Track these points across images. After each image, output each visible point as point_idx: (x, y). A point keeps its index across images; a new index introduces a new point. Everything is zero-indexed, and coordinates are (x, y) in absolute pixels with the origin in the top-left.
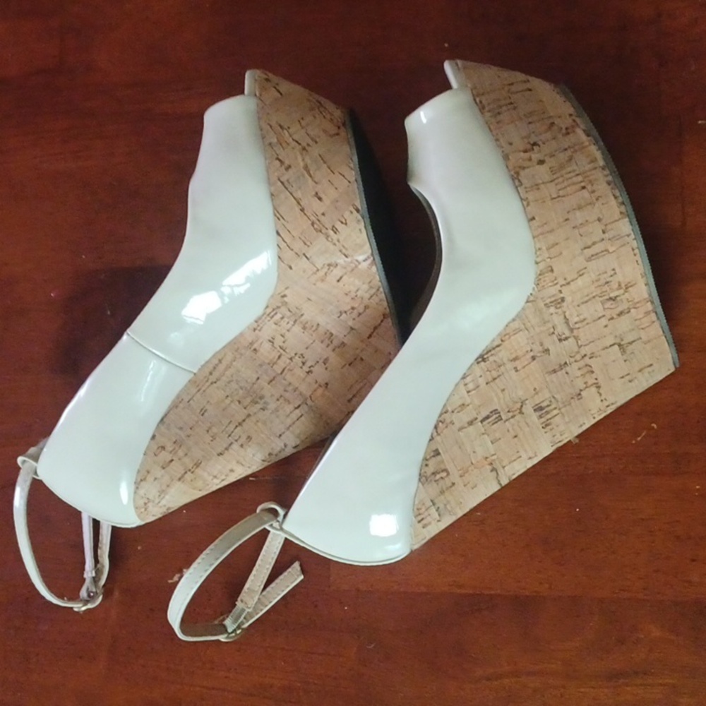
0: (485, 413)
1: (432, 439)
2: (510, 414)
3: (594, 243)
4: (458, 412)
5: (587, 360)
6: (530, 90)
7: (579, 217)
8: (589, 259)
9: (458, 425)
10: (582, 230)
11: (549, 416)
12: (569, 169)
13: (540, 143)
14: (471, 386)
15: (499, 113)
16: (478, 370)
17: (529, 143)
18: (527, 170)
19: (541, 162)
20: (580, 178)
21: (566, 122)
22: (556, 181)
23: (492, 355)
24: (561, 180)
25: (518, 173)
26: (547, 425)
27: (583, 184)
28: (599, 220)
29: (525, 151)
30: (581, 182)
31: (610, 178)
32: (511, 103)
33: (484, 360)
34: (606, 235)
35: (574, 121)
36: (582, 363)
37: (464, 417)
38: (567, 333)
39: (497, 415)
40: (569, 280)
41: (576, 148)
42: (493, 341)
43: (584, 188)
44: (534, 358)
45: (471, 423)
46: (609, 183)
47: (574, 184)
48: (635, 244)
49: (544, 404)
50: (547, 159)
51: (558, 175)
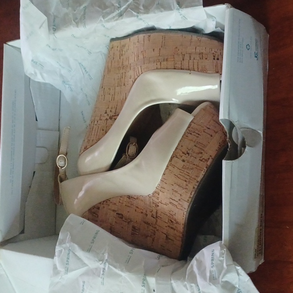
0: (119, 212)
1: (100, 203)
2: (125, 220)
3: (174, 200)
4: (112, 204)
5: (155, 230)
6: (211, 136)
7: (176, 188)
8: (171, 203)
9: (110, 207)
10: (174, 193)
11: (135, 233)
12: (188, 171)
13: (190, 155)
14: (121, 201)
15: (191, 134)
16: (126, 199)
17: (187, 152)
18: (177, 158)
19: (184, 161)
20: (188, 177)
21: (205, 156)
22: (181, 171)
23: (132, 199)
24: (182, 172)
25: (174, 156)
26: (133, 234)
27: (187, 180)
28: (181, 195)
29: (183, 153)
30: (187, 179)
31: (196, 187)
32: (199, 134)
33: (129, 198)
34: (179, 202)
35: (209, 159)
36: (153, 229)
37: (114, 207)
38: (155, 217)
39: (122, 217)
40: (162, 202)
41: (198, 168)
42: (135, 196)
43: (186, 181)
44: (142, 213)
45: (114, 211)
46: (194, 188)
47: (184, 177)
48: (185, 213)
49: (136, 228)
50: (186, 161)
51: (183, 169)
